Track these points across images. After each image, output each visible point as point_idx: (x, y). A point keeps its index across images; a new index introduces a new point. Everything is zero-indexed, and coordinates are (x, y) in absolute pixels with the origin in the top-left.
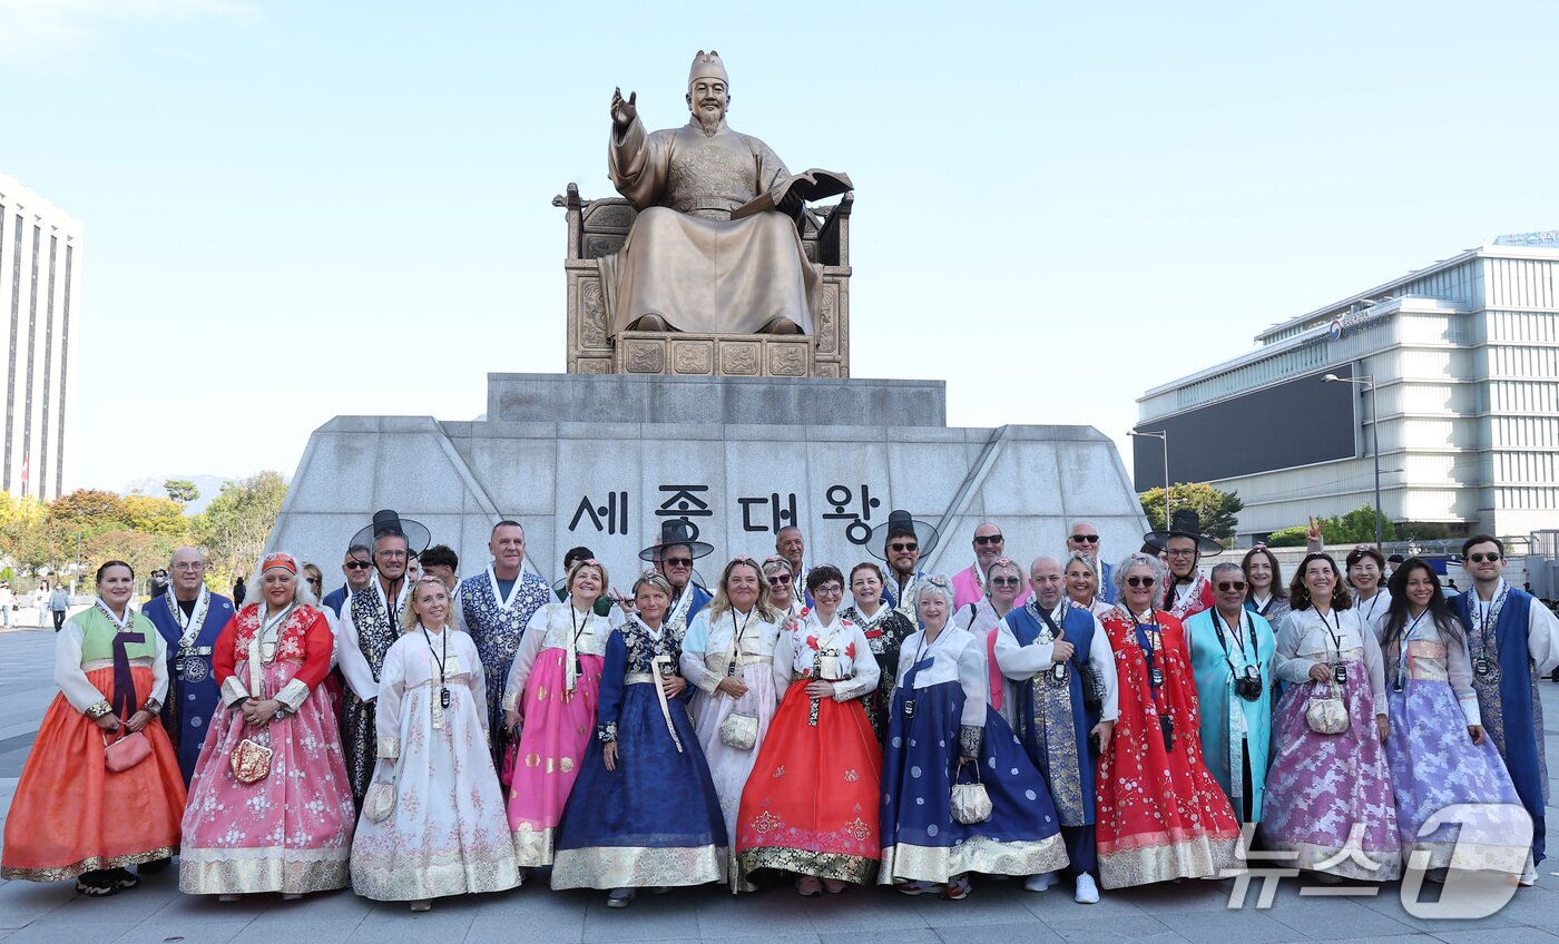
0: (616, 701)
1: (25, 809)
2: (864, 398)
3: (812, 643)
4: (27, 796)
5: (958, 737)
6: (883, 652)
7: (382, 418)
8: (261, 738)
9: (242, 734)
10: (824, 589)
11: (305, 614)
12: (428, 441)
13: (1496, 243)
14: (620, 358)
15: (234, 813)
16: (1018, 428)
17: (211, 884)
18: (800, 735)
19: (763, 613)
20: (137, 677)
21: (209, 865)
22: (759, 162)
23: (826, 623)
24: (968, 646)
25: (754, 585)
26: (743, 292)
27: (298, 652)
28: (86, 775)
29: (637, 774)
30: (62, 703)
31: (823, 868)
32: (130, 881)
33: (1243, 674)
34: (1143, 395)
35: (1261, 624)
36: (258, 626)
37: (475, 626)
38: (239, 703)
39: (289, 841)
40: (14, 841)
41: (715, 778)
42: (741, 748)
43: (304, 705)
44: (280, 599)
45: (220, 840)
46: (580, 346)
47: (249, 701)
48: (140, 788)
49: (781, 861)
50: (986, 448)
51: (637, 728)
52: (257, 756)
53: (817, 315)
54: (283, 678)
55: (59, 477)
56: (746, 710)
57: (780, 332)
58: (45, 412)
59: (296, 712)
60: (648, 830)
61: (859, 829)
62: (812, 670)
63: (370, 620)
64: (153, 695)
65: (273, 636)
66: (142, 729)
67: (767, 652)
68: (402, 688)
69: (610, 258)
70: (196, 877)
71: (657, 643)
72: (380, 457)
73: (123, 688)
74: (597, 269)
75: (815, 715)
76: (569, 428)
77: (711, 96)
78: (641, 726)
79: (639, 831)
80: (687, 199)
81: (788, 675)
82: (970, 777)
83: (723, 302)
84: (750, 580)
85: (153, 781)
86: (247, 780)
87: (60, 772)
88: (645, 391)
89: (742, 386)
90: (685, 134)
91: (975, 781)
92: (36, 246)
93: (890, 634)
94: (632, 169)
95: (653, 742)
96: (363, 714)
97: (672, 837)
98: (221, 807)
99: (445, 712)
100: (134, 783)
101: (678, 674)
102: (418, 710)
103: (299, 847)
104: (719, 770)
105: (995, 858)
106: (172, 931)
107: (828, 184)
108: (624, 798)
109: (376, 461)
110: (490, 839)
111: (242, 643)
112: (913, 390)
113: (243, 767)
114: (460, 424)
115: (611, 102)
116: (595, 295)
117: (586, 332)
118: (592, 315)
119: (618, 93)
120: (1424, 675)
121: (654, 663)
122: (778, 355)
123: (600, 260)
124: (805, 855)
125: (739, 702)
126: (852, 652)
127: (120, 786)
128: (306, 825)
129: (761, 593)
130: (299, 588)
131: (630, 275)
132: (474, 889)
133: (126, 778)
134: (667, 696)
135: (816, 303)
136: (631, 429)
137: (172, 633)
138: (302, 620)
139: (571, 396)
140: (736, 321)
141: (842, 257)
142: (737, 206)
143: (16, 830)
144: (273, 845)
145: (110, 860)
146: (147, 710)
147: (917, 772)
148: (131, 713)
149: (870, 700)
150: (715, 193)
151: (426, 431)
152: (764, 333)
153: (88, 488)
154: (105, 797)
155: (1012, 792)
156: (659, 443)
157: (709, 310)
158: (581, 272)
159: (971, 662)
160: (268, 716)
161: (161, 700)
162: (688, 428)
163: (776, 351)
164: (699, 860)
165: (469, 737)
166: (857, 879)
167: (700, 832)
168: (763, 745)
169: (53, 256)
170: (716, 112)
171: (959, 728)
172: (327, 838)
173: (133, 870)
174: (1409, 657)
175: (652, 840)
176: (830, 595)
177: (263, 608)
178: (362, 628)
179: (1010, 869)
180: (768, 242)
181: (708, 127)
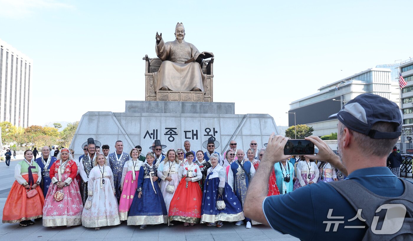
0: (142, 182)
1: (8, 207)
2: (215, 107)
3: (187, 169)
4: (8, 204)
5: (218, 190)
6: (203, 171)
7: (99, 112)
8: (61, 191)
9: (57, 190)
10: (189, 157)
11: (71, 162)
12: (110, 117)
13: (376, 67)
14: (157, 97)
15: (55, 208)
16: (250, 115)
17: (50, 224)
18: (184, 190)
19: (176, 161)
20: (34, 176)
21: (50, 220)
22: (192, 50)
23: (190, 164)
24: (221, 169)
25: (174, 156)
26: (187, 81)
27: (69, 171)
28: (22, 199)
29: (146, 199)
30: (16, 183)
31: (187, 220)
32: (32, 223)
33: (286, 176)
34: (291, 103)
35: (291, 164)
36: (60, 165)
37: (112, 165)
38: (56, 183)
39: (68, 214)
40: (5, 214)
41: (165, 200)
42: (170, 193)
43: (71, 183)
44: (65, 159)
45: (52, 214)
46: (148, 94)
47: (58, 182)
48: (35, 201)
49: (178, 219)
50: (243, 119)
51: (146, 189)
52: (60, 195)
53: (205, 86)
54: (66, 177)
55: (28, 122)
56: (172, 184)
57: (196, 91)
58: (24, 106)
59: (69, 185)
60: (148, 212)
61: (196, 211)
62: (186, 175)
63: (87, 164)
64: (38, 180)
65: (63, 167)
66: (35, 188)
67: (176, 171)
68: (94, 179)
69: (155, 73)
70: (47, 223)
71: (151, 169)
72: (98, 121)
73: (31, 179)
74: (153, 75)
75: (187, 185)
76: (144, 114)
77: (180, 34)
78: (147, 188)
79: (146, 212)
80: (174, 58)
81: (181, 176)
82: (221, 199)
83: (182, 83)
84: (173, 154)
85: (38, 200)
86: (58, 200)
87: (16, 198)
88: (163, 105)
89: (186, 104)
90: (174, 43)
91: (222, 200)
92: (21, 65)
93: (205, 167)
94: (161, 51)
95: (150, 192)
96: (85, 185)
97: (153, 213)
98: (52, 207)
99: (103, 185)
100: (34, 200)
101: (157, 176)
102: (97, 185)
103: (70, 215)
104: (166, 198)
105: (226, 218)
106: (39, 235)
107: (208, 55)
108: (142, 204)
109: (98, 122)
110: (113, 213)
111: (56, 169)
112: (227, 105)
113: (57, 197)
114: (118, 113)
115: (156, 35)
116: (152, 82)
117: (150, 91)
118: (151, 86)
119: (157, 33)
120: (327, 176)
121: (150, 173)
122: (195, 96)
123: (153, 73)
124: (183, 217)
125: (170, 182)
126: (196, 171)
127: (30, 201)
128: (72, 210)
129: (176, 157)
130: (70, 156)
131: (160, 77)
132: (109, 225)
133: (32, 199)
134: (153, 181)
135: (205, 84)
136: (158, 114)
137: (42, 166)
138: (70, 163)
139: (145, 106)
140: (185, 88)
141: (211, 73)
142: (186, 60)
143: (6, 212)
144: (64, 215)
145: (28, 218)
146: (36, 184)
147: (208, 198)
148: (33, 184)
149: (200, 182)
150: (181, 57)
151: (110, 115)
152: (192, 91)
153: (34, 125)
154: (26, 204)
155: (231, 203)
156: (165, 118)
157: (179, 85)
158: (149, 76)
159: (222, 173)
160: (63, 186)
161: (40, 181)
162: (172, 114)
163: (195, 95)
164: (159, 218)
165: (109, 190)
166: (195, 223)
167: (160, 212)
168: (175, 192)
169: (26, 68)
170: (182, 37)
171: (218, 188)
172: (77, 213)
173: (33, 221)
174: (325, 172)
175: (148, 214)
176: (191, 158)
177: (61, 161)
178: (85, 165)
179: (229, 220)
180: (193, 69)
181: (180, 41)
